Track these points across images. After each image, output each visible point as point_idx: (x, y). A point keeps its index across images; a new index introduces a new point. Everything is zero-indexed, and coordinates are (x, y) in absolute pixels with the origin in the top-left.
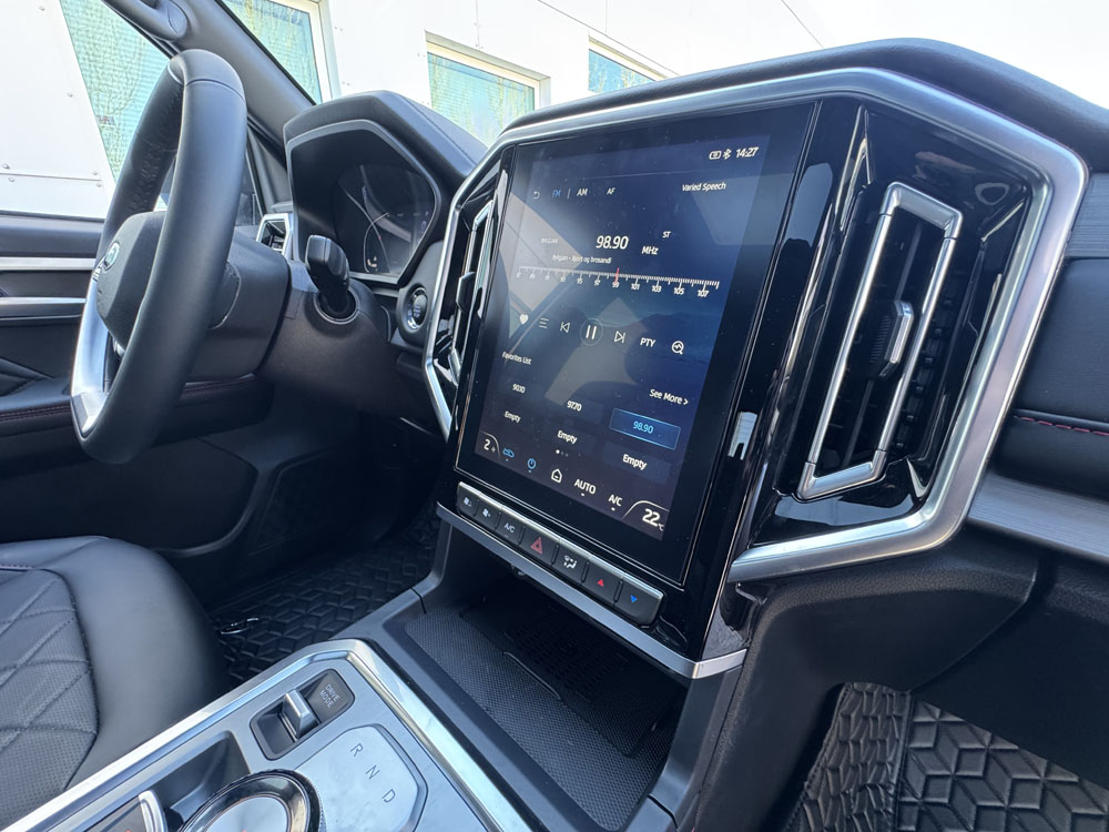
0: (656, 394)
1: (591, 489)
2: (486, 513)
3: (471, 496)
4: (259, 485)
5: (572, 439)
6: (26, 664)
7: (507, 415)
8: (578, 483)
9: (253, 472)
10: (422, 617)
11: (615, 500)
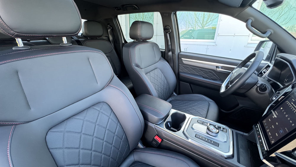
0: (286, 129)
1: (270, 134)
2: (257, 129)
3: (258, 126)
4: (238, 107)
5: (273, 127)
6: (203, 109)
7: (269, 119)
8: (269, 133)
9: (238, 105)
10: (242, 136)
11: (271, 137)
